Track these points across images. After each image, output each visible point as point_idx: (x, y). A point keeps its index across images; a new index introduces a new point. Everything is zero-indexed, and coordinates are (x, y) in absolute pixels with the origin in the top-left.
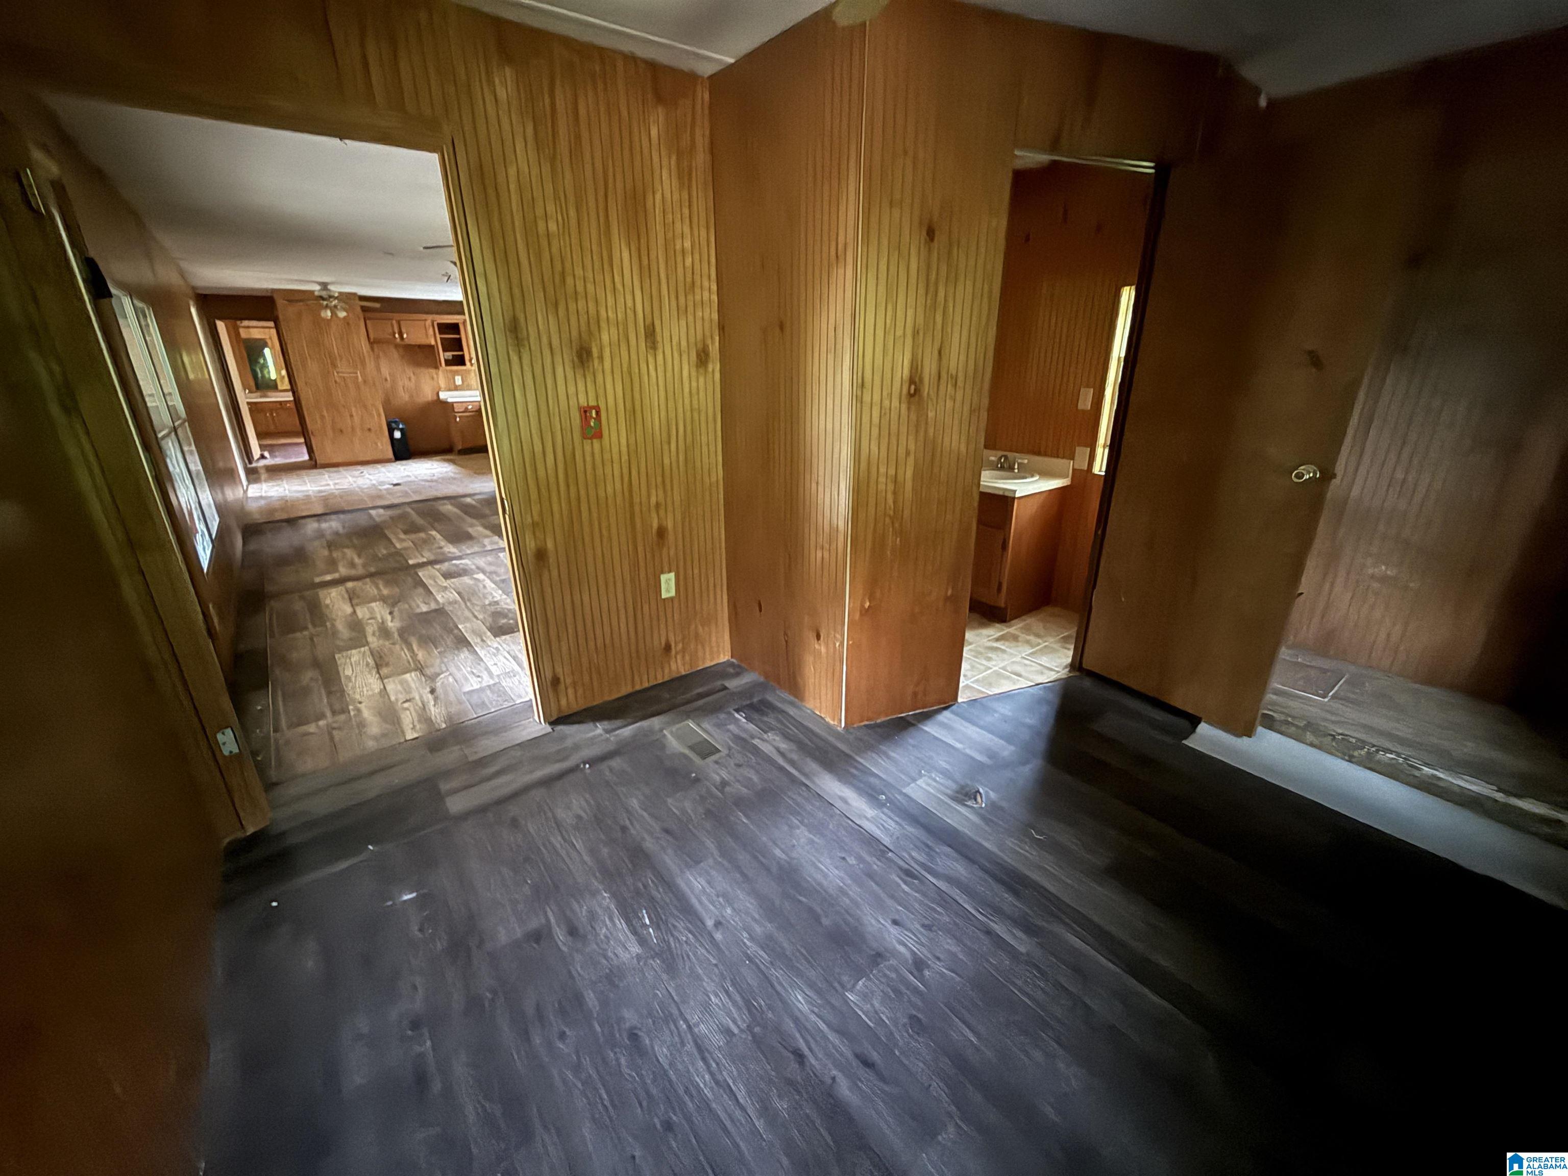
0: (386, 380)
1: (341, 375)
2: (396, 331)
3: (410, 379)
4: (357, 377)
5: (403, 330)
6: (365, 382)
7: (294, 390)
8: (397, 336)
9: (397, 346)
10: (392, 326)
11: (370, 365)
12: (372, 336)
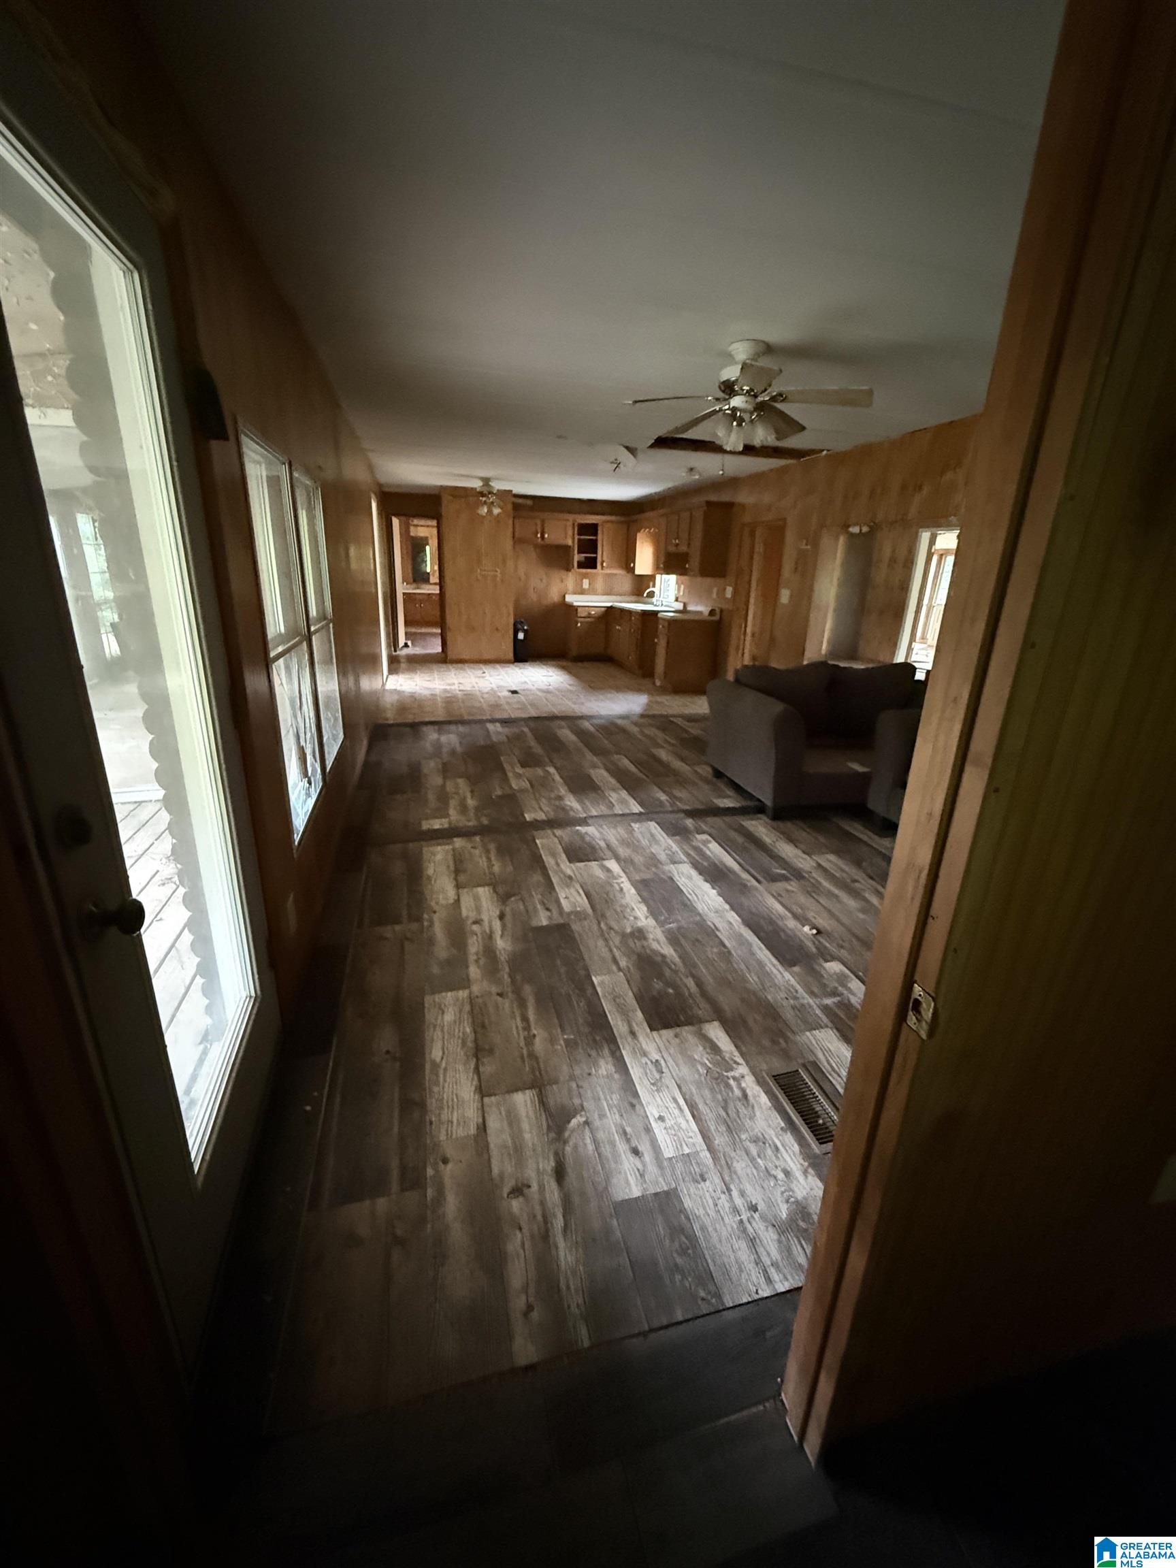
0: (520, 579)
1: (484, 573)
2: (539, 530)
3: (541, 580)
4: (496, 576)
5: (546, 530)
6: (502, 581)
7: (441, 584)
8: (539, 535)
9: (536, 546)
10: (536, 524)
11: (510, 564)
12: (517, 535)
